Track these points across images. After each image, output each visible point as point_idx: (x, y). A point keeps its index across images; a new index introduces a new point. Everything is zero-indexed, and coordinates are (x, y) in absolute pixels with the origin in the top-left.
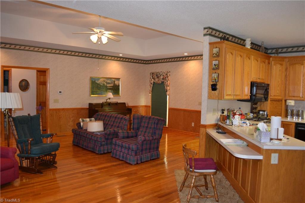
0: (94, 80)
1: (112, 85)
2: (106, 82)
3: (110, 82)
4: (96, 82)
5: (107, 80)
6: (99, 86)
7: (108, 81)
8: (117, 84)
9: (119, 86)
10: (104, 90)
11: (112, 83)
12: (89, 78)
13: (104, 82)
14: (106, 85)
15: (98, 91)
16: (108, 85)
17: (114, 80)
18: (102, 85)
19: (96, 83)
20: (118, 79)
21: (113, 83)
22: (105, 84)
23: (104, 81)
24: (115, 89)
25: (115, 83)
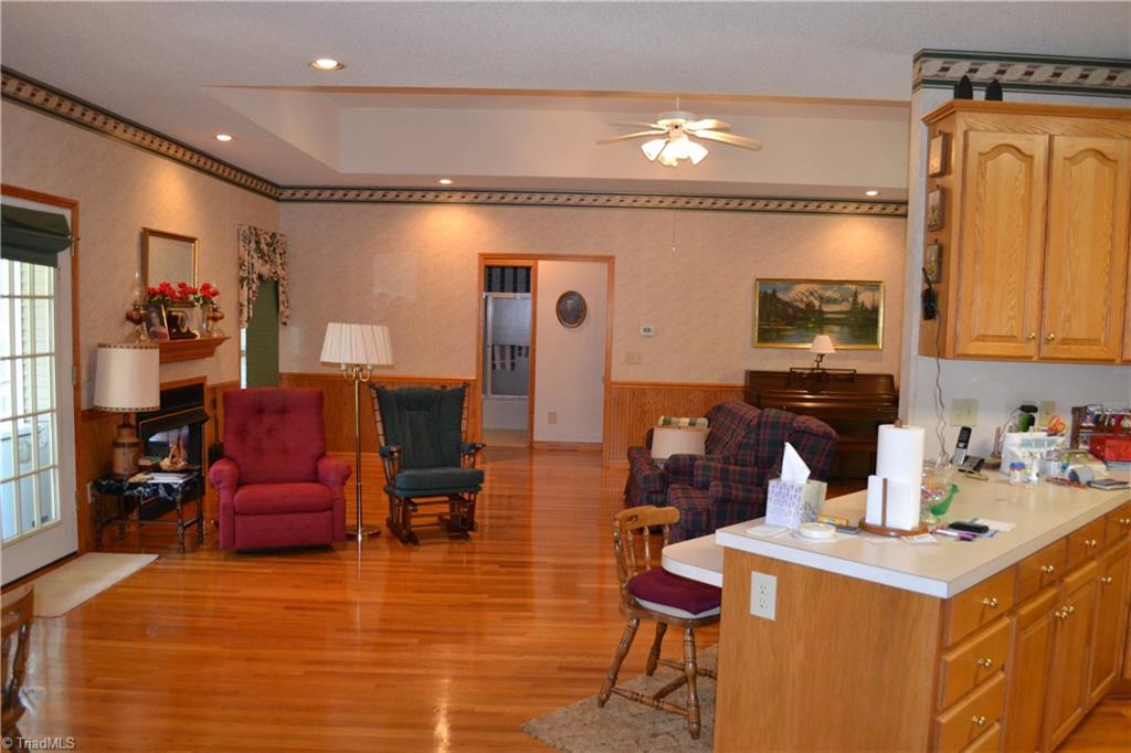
0: (770, 291)
1: (845, 307)
2: (821, 299)
3: (836, 296)
4: (780, 295)
5: (821, 289)
6: (790, 311)
7: (829, 294)
8: (868, 305)
9: (875, 310)
10: (810, 325)
11: (847, 300)
12: (750, 282)
13: (811, 298)
14: (817, 308)
15: (787, 330)
16: (825, 309)
17: (853, 287)
18: (803, 306)
19: (780, 300)
20: (874, 286)
21: (851, 299)
22: (817, 303)
23: (812, 294)
24: (862, 324)
25: (861, 298)
